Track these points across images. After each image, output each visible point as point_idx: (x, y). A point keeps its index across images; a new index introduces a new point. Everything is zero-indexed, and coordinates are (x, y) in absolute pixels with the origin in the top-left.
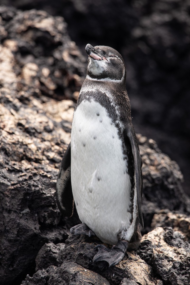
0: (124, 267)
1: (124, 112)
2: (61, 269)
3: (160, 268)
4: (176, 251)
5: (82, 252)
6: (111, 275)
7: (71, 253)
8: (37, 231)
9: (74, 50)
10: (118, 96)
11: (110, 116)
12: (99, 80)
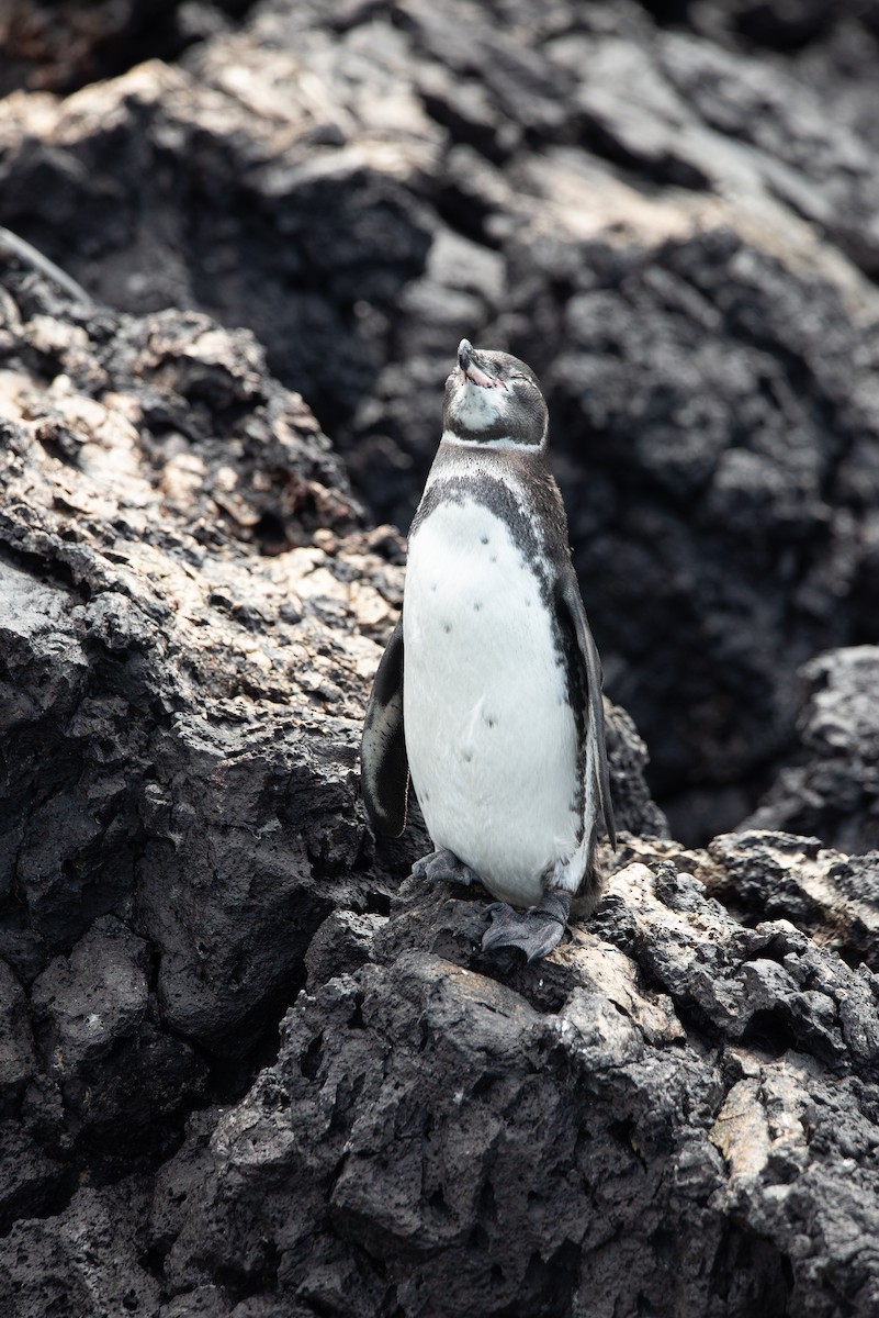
0: (568, 960)
1: (554, 534)
2: (398, 971)
3: (663, 963)
4: (695, 922)
5: (449, 926)
6: (532, 983)
7: (412, 933)
8: (307, 881)
9: (302, 414)
10: (534, 488)
11: (518, 544)
12: (483, 446)
